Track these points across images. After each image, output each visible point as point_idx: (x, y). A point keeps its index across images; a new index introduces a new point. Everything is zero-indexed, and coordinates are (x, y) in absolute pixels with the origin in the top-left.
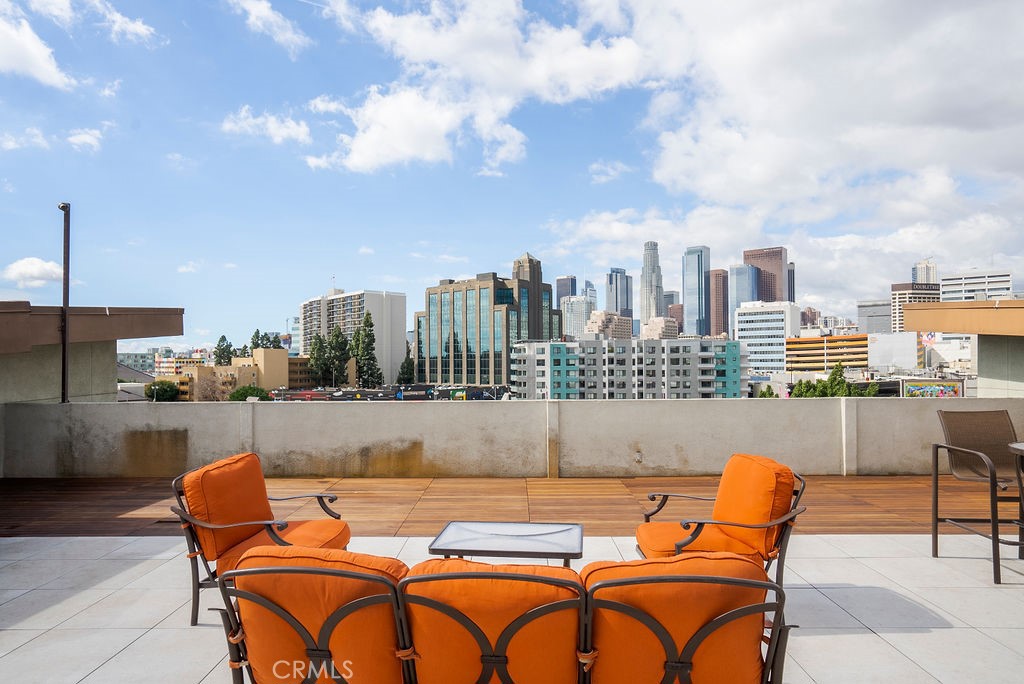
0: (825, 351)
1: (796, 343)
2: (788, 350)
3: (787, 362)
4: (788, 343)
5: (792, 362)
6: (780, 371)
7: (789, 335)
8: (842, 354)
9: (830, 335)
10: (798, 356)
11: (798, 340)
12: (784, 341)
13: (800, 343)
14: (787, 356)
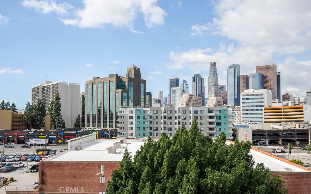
0: (283, 114)
1: (269, 109)
2: (265, 112)
3: (265, 118)
4: (265, 109)
5: (267, 118)
6: (262, 123)
7: (266, 105)
8: (293, 115)
9: (287, 105)
10: (270, 115)
11: (270, 108)
12: (263, 108)
13: (271, 109)
14: (265, 115)
